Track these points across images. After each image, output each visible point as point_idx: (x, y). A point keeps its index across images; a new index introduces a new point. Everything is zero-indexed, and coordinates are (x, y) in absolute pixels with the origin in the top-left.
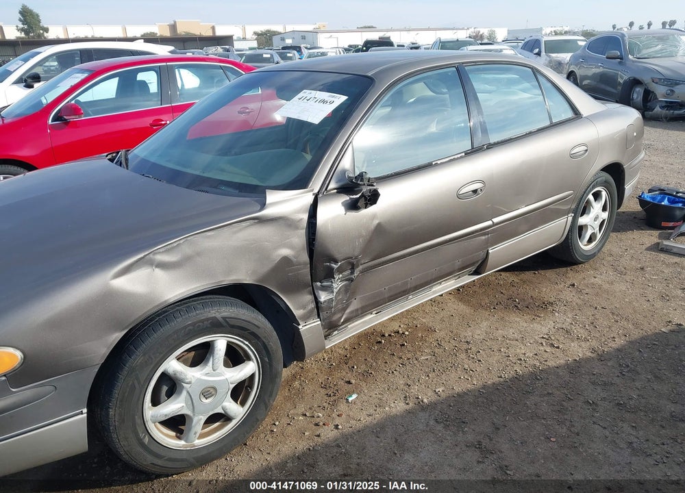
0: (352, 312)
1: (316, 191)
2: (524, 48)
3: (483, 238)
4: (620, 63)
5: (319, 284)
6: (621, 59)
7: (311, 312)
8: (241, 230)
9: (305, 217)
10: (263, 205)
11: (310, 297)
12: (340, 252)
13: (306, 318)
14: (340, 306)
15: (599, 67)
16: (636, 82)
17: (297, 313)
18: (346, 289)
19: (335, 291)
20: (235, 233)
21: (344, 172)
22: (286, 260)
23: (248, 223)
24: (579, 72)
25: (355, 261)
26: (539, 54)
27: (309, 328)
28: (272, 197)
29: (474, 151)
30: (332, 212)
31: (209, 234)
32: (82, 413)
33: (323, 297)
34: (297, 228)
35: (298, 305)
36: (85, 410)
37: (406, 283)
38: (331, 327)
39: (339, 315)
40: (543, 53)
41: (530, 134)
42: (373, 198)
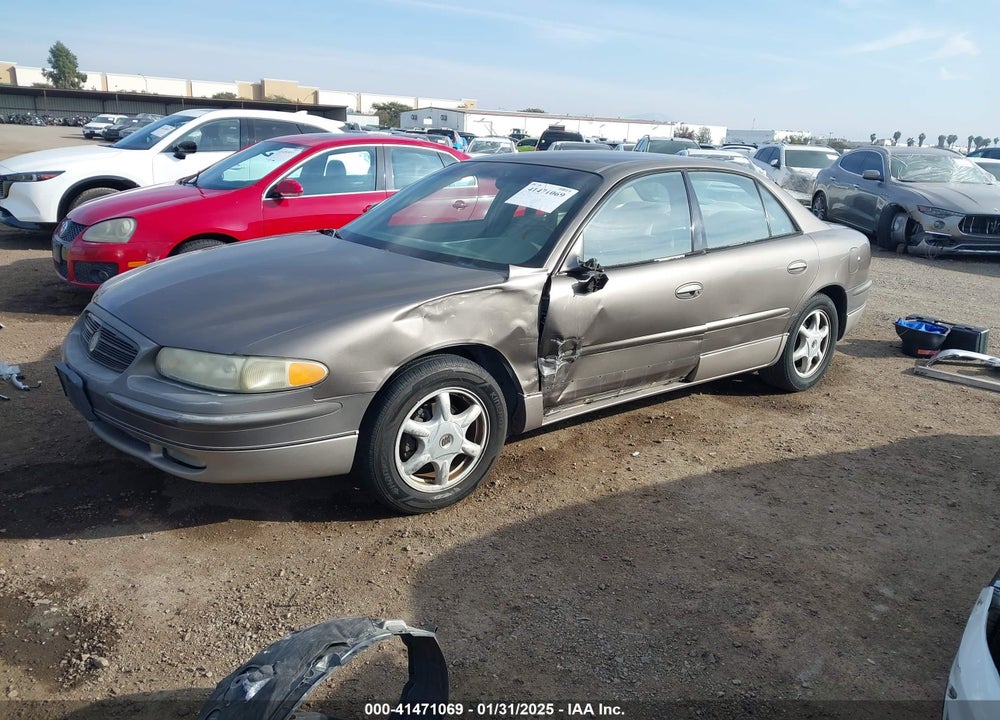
0: (568, 394)
1: (550, 272)
2: (758, 157)
3: (697, 342)
4: (879, 185)
5: (543, 359)
6: (882, 180)
7: (533, 385)
8: (488, 297)
9: (540, 293)
10: (507, 279)
11: (534, 371)
12: (567, 330)
13: (530, 389)
14: (559, 386)
15: (852, 188)
16: (898, 209)
17: (524, 383)
18: (566, 369)
19: (558, 368)
20: (484, 298)
21: (575, 258)
22: (520, 330)
23: (494, 291)
24: (829, 193)
25: (577, 342)
26: (777, 166)
27: (532, 399)
28: (514, 271)
29: (693, 254)
30: (563, 292)
31: (463, 296)
32: (355, 434)
33: (547, 372)
34: (532, 302)
35: (525, 376)
36: (358, 432)
37: (620, 375)
38: (549, 404)
39: (557, 394)
40: (783, 166)
41: (749, 244)
42: (601, 283)
